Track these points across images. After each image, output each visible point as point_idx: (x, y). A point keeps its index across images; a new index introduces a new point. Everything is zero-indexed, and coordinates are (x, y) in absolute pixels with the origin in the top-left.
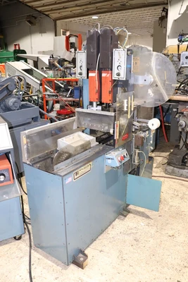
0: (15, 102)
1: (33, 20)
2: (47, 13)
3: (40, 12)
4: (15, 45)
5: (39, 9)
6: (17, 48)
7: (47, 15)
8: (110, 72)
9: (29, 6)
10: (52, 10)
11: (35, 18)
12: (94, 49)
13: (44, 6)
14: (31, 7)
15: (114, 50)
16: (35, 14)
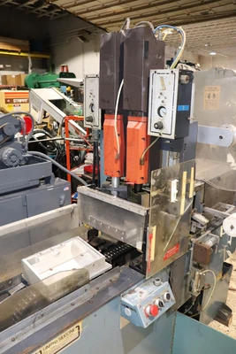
0: (12, 154)
1: (86, 35)
2: (103, 26)
3: (95, 25)
4: (63, 67)
5: (94, 21)
6: (65, 71)
7: (105, 30)
8: (143, 119)
9: (82, 19)
10: (110, 22)
11: (90, 33)
12: (112, 71)
13: (99, 17)
14: (84, 20)
15: (152, 72)
16: (90, 28)
